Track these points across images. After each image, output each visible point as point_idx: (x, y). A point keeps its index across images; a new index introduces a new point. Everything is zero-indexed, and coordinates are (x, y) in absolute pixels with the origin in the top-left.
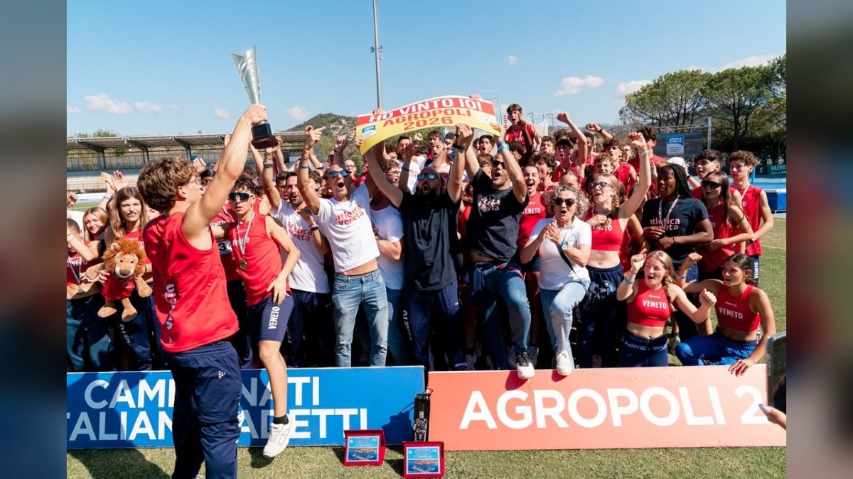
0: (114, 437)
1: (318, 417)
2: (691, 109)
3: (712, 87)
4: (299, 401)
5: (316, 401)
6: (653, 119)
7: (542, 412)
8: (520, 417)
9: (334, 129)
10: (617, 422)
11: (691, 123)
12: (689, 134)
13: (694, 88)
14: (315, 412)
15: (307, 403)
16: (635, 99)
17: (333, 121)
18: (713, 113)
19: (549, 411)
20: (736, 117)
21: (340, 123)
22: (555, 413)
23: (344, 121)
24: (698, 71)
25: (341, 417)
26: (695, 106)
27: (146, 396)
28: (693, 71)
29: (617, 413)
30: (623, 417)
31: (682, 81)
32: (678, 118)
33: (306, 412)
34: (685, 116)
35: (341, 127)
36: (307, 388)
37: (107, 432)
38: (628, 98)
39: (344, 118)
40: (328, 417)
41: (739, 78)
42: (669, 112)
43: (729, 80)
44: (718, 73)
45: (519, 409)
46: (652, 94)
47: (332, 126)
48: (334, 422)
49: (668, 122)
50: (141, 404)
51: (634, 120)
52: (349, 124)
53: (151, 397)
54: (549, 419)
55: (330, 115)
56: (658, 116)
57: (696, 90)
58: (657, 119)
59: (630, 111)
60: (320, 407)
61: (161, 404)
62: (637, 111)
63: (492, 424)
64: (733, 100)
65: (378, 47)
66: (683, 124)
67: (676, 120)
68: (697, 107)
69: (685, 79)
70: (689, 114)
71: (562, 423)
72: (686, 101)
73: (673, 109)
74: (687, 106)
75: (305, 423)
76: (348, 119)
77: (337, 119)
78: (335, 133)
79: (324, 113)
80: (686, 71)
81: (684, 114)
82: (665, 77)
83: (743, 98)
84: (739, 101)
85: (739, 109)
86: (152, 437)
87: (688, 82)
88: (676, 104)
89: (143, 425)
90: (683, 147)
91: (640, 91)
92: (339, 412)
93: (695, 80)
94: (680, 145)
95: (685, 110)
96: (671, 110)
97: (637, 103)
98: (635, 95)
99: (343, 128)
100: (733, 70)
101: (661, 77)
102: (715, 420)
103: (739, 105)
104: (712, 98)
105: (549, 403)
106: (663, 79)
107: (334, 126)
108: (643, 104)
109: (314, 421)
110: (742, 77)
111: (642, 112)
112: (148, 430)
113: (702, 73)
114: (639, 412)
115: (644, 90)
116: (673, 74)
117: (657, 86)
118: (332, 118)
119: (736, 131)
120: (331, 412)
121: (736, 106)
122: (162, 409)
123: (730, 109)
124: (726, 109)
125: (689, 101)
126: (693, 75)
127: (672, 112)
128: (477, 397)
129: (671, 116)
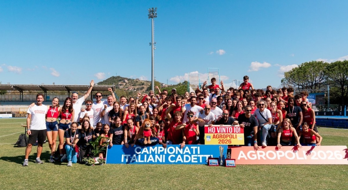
0: (143, 161)
1: (199, 157)
2: (318, 81)
3: (329, 70)
4: (194, 153)
5: (199, 153)
6: (299, 85)
7: (259, 156)
8: (254, 157)
9: (121, 85)
10: (279, 158)
11: (319, 88)
12: (318, 94)
13: (319, 70)
14: (199, 156)
15: (196, 153)
16: (289, 74)
17: (120, 81)
18: (330, 83)
19: (261, 156)
20: (343, 86)
21: (124, 82)
22: (263, 156)
23: (126, 81)
24: (321, 62)
25: (206, 157)
26: (321, 79)
27: (152, 151)
28: (319, 62)
29: (279, 157)
30: (281, 157)
31: (313, 66)
32: (312, 85)
33: (196, 156)
34: (316, 84)
35: (125, 84)
36: (196, 150)
37: (141, 160)
38: (286, 74)
39: (127, 79)
40: (202, 157)
41: (343, 66)
42: (307, 82)
43: (338, 67)
44: (332, 63)
45: (253, 155)
46: (298, 73)
47: (119, 83)
48: (204, 158)
49: (307, 87)
50: (150, 153)
51: (289, 85)
52: (129, 82)
53: (153, 151)
54: (261, 158)
55: (119, 77)
56: (301, 84)
57: (321, 71)
58: (301, 86)
59: (287, 81)
60: (200, 154)
61: (156, 153)
62: (291, 81)
63: (246, 159)
64: (340, 77)
65: (153, 43)
66: (315, 88)
67: (311, 87)
68: (322, 80)
69: (316, 66)
70: (318, 84)
71: (264, 158)
72: (316, 77)
73: (309, 80)
74: (317, 79)
75: (196, 159)
76: (129, 80)
77: (122, 79)
78: (121, 87)
79: (115, 76)
80: (315, 62)
81: (315, 84)
82: (305, 64)
83: (345, 76)
84: (343, 77)
85: (343, 81)
86: (153, 161)
87: (316, 67)
88: (311, 78)
89: (151, 158)
90: (315, 101)
91: (292, 71)
92: (205, 156)
93: (320, 66)
94: (313, 99)
95: (316, 81)
96: (308, 81)
97: (291, 77)
98: (289, 73)
99: (126, 85)
100: (340, 62)
101: (303, 64)
102: (304, 158)
103: (343, 79)
104: (329, 75)
105: (261, 154)
106: (304, 65)
107: (121, 83)
108: (294, 77)
109: (198, 158)
110: (344, 65)
111: (293, 82)
112: (152, 160)
113: (324, 63)
114: (285, 156)
115: (294, 70)
116: (309, 63)
117: (300, 68)
118: (120, 79)
119: (343, 93)
120: (203, 156)
121: (342, 80)
122: (156, 154)
123: (339, 81)
124: (337, 82)
125: (318, 77)
126: (319, 64)
127: (309, 82)
128: (242, 152)
129: (308, 84)
